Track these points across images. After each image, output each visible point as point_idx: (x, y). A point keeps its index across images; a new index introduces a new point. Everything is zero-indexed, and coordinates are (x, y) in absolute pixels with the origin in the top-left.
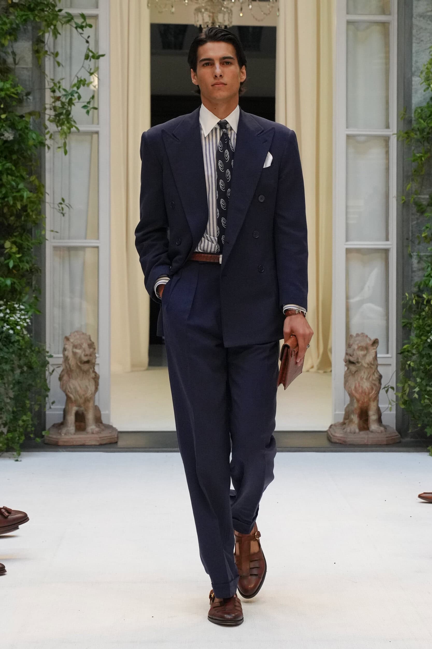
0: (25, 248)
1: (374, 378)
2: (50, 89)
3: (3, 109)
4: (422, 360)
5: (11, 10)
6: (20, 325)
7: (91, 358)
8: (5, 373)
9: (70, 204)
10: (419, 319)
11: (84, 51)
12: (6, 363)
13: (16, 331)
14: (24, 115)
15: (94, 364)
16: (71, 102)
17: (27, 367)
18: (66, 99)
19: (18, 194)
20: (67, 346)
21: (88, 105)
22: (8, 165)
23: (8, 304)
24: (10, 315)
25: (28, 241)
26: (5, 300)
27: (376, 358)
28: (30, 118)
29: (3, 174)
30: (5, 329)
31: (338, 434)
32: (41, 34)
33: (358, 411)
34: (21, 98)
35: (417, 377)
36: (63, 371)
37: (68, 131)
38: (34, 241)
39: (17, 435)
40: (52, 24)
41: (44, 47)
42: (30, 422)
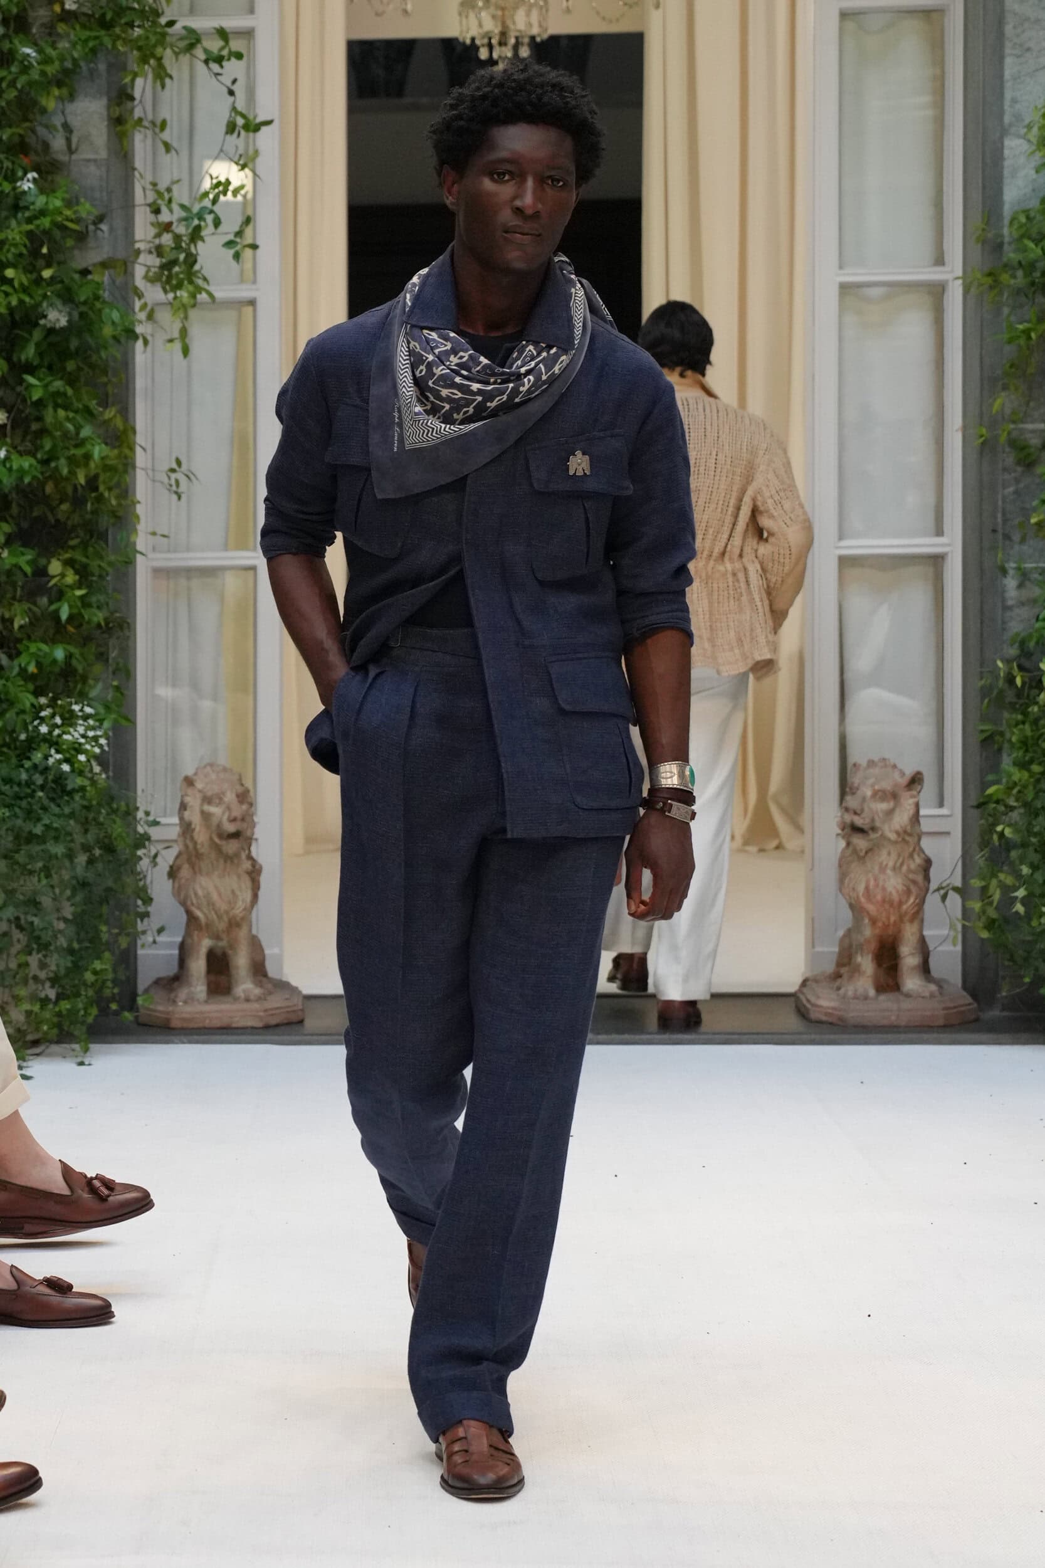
0: (93, 575)
1: (913, 866)
2: (149, 205)
3: (45, 254)
4: (1034, 823)
5: (61, 28)
6: (85, 752)
7: (245, 825)
8: (54, 862)
9: (193, 471)
10: (1023, 723)
11: (224, 116)
12: (56, 839)
13: (76, 765)
14: (90, 268)
15: (249, 841)
16: (196, 235)
17: (100, 848)
18: (187, 227)
19: (79, 452)
20: (188, 799)
21: (238, 240)
22: (58, 385)
23: (57, 704)
24: (61, 728)
25: (101, 558)
26: (51, 695)
27: (916, 818)
28: (103, 275)
29: (45, 406)
30: (51, 761)
31: (825, 1001)
32: (127, 80)
33: (873, 946)
34: (84, 231)
35: (1021, 863)
36: (177, 857)
37: (192, 302)
38: (112, 558)
39: (80, 1006)
40: (153, 56)
41: (132, 111)
42: (110, 976)
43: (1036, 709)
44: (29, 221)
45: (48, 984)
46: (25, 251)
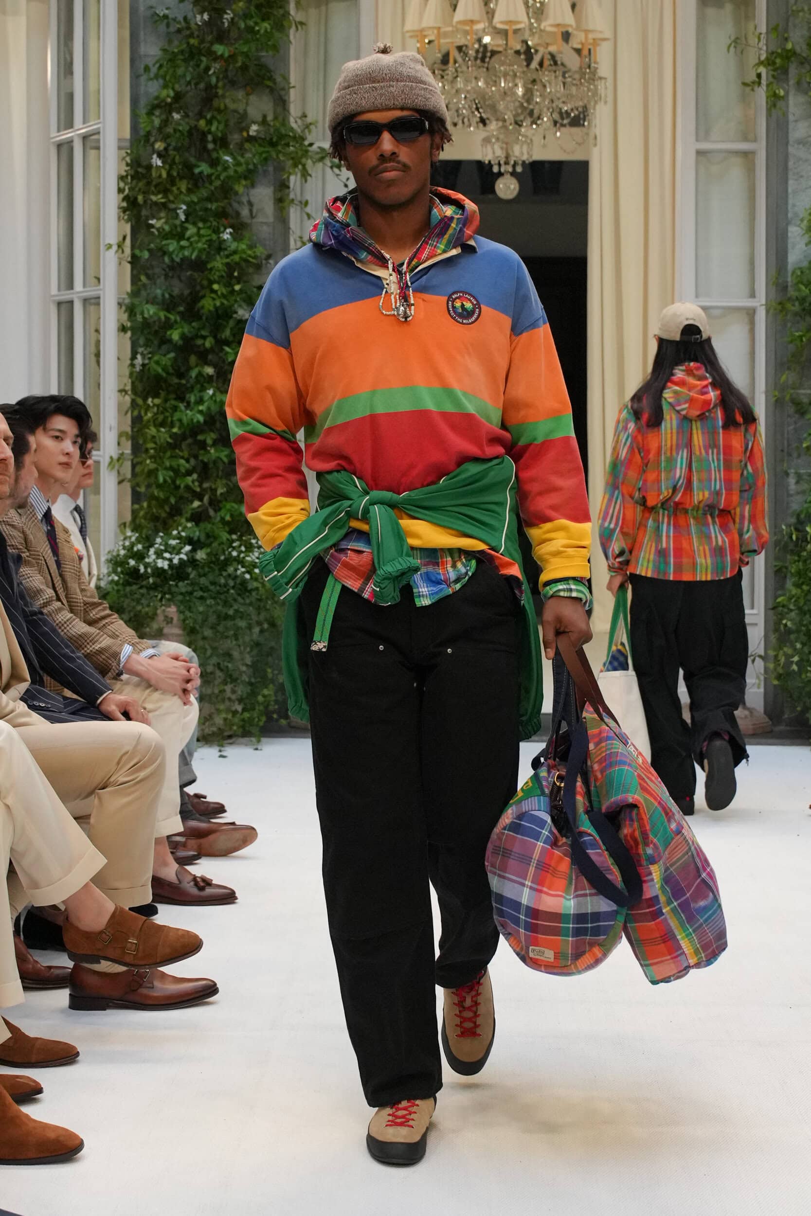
3: (235, 277)
4: (803, 618)
5: (247, 145)
8: (240, 631)
10: (799, 561)
12: (241, 618)
13: (253, 575)
24: (245, 553)
30: (239, 572)
32: (285, 176)
34: (259, 263)
35: (796, 642)
39: (255, 715)
40: (300, 163)
41: (288, 195)
42: (273, 698)
43: (805, 554)
44: (227, 257)
45: (237, 703)
46: (224, 274)
